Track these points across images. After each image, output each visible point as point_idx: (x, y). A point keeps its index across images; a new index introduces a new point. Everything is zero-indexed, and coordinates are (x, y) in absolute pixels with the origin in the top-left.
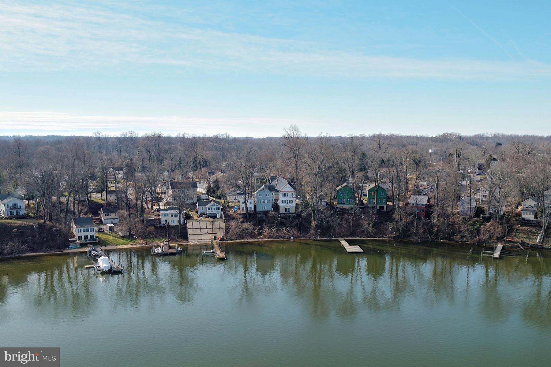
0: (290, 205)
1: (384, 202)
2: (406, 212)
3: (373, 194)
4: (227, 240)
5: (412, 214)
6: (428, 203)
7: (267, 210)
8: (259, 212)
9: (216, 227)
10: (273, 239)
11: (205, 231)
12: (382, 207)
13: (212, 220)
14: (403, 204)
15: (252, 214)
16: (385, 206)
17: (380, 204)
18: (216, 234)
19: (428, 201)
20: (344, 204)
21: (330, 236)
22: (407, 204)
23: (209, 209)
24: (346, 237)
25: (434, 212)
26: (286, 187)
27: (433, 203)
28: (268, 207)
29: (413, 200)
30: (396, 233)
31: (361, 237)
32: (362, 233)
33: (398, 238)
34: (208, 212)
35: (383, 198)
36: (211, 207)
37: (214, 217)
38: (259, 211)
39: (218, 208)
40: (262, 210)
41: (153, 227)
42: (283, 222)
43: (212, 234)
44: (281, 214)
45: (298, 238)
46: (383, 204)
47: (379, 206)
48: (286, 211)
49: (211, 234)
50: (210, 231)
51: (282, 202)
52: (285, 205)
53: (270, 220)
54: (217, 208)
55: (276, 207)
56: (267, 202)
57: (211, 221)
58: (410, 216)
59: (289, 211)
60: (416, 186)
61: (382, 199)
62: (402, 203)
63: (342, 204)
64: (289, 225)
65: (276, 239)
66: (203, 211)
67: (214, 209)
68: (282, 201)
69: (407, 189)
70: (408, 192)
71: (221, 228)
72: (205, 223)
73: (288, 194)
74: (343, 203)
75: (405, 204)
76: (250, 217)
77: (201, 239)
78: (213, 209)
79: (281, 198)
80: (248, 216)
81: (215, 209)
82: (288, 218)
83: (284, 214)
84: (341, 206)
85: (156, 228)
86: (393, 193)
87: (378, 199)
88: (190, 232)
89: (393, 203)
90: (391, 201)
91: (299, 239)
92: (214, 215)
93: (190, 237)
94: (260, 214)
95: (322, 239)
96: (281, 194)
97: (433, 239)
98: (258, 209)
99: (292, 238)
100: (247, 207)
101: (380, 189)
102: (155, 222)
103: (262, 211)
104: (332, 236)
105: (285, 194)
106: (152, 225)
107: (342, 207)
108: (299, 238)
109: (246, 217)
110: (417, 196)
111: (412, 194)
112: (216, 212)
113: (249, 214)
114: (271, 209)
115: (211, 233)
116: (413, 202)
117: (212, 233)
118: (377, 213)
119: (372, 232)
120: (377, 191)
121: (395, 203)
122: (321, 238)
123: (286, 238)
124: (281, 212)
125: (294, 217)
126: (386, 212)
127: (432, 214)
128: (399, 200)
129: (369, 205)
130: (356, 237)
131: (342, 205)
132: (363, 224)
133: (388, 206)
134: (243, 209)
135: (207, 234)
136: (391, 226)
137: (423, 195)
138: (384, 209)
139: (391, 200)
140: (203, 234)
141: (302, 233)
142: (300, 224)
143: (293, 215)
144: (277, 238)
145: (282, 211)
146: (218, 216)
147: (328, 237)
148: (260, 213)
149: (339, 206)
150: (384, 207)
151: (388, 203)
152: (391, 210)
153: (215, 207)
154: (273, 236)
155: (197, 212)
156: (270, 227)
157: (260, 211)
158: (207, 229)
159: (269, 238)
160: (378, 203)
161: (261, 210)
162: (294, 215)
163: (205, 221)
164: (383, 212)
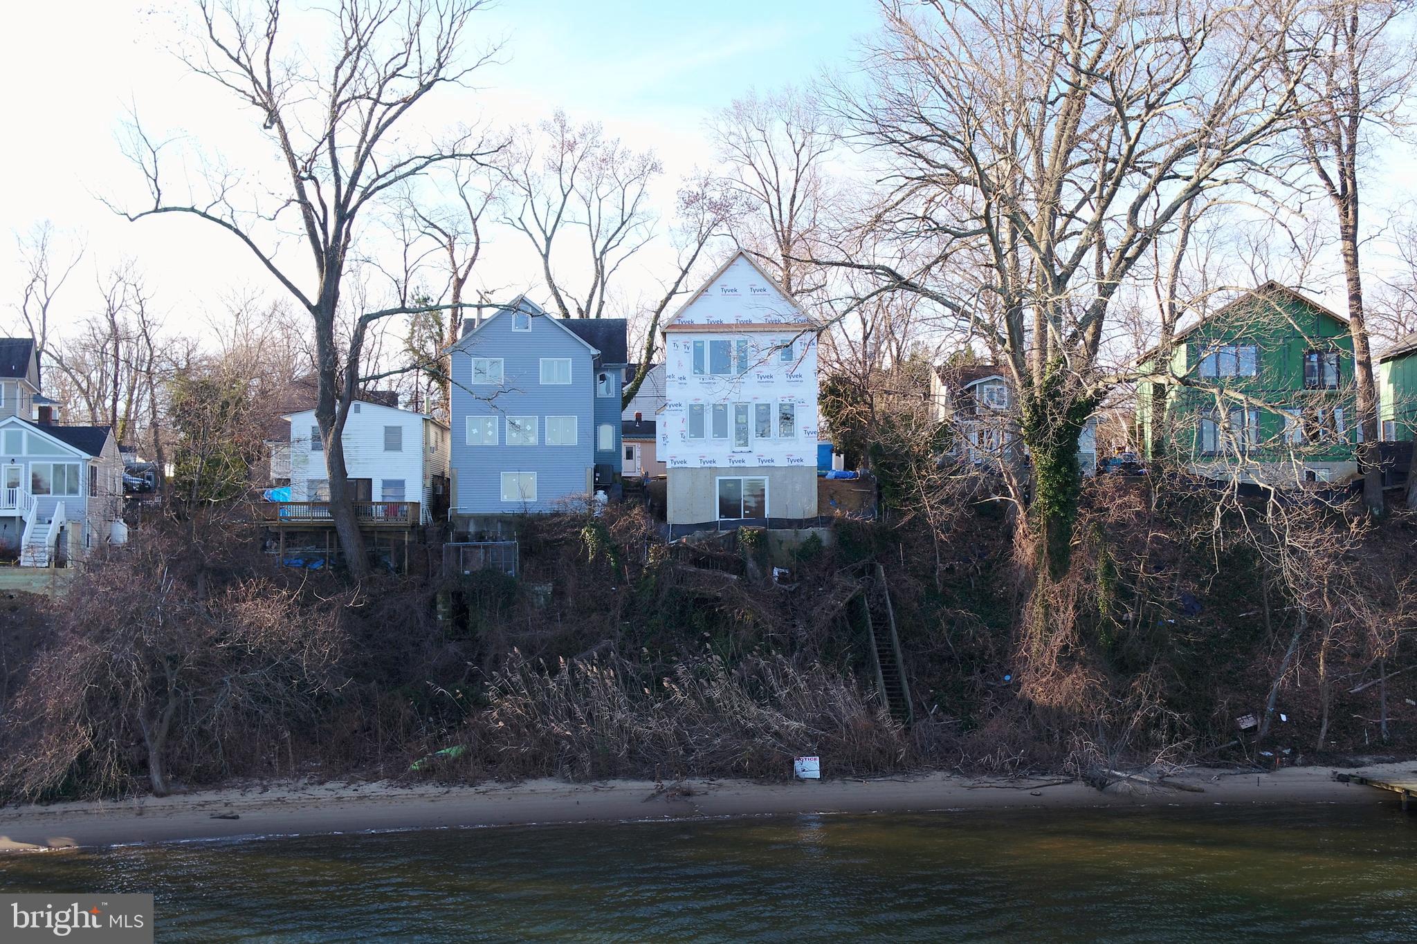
0: (769, 453)
7: (544, 508)
8: (472, 529)
28: (565, 484)
38: (471, 517)
40: (506, 503)
48: (729, 504)
51: (685, 427)
53: (571, 584)
67: (12, 472)
68: (685, 414)
73: (740, 349)
76: (374, 561)
79: (683, 385)
80: (352, 548)
82: (751, 565)
83: (706, 529)
98: (466, 502)
100: (353, 472)
103: (501, 518)
105: (721, 351)
113: (368, 535)
124: (677, 517)
125: (809, 552)
134: (315, 491)
141: (922, 711)
142: (881, 621)
143: (808, 532)
145: (691, 505)
153: (27, 460)
157: (486, 520)
161: (498, 511)
162: (814, 536)
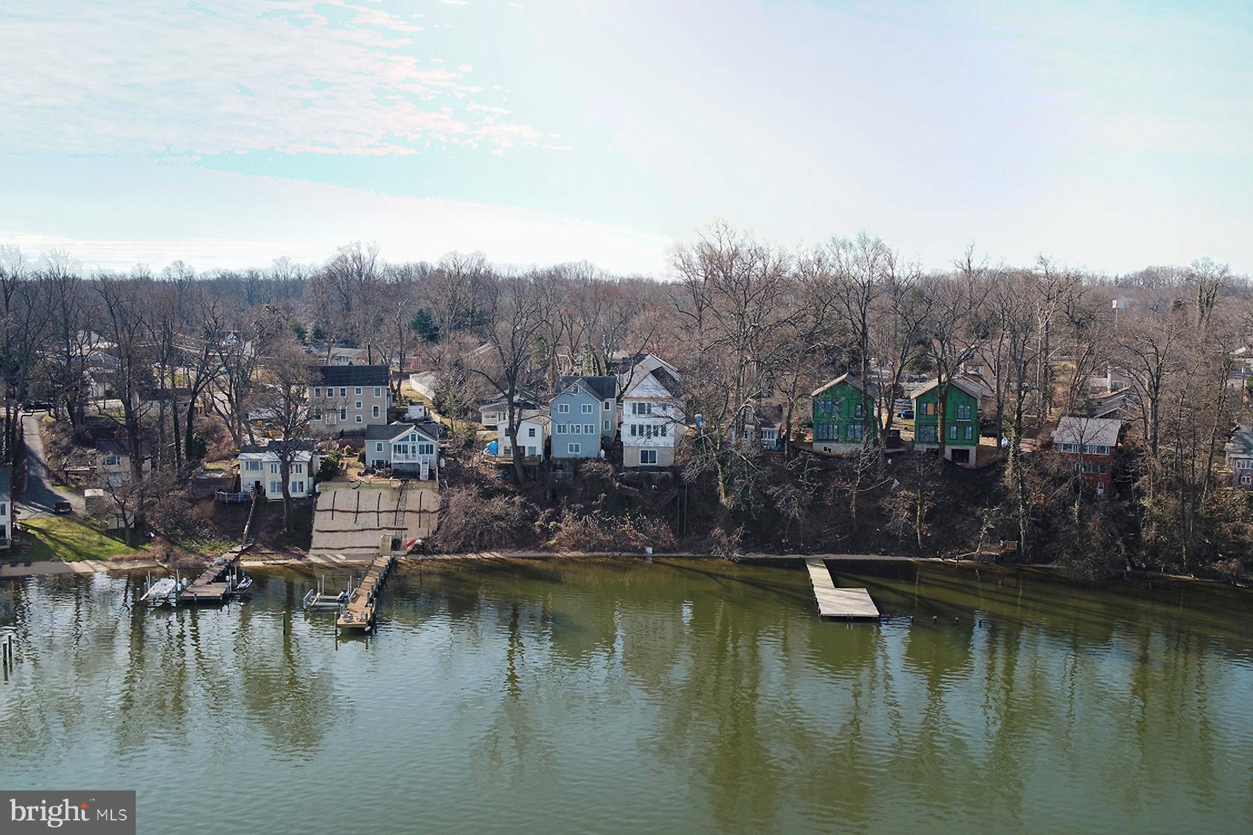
0: (658, 442)
1: (969, 436)
2: (1044, 474)
3: (930, 411)
4: (435, 554)
5: (1063, 479)
6: (1119, 444)
7: (583, 456)
8: (558, 463)
9: (407, 508)
10: (587, 552)
11: (371, 520)
12: (964, 454)
13: (397, 483)
14: (1035, 445)
15: (535, 466)
16: (973, 450)
17: (954, 444)
18: (406, 529)
19: (1121, 437)
20: (833, 440)
21: (781, 549)
22: (1048, 445)
23: (398, 448)
24: (834, 553)
25: (1142, 476)
26: (645, 382)
27: (1139, 444)
28: (590, 447)
29: (1066, 432)
30: (1004, 546)
31: (884, 554)
32: (890, 542)
33: (1015, 562)
34: (396, 459)
35: (965, 425)
36: (402, 443)
37: (408, 475)
38: (557, 459)
39: (427, 446)
40: (571, 454)
41: (212, 504)
42: (628, 498)
43: (393, 529)
44: (627, 469)
45: (668, 551)
46: (966, 444)
47: (953, 451)
48: (644, 459)
49: (389, 529)
50: (386, 520)
51: (630, 432)
52: (641, 442)
54: (421, 447)
55: (612, 446)
56: (586, 431)
57: (395, 489)
58: (1056, 486)
59: (655, 462)
60: (1079, 389)
61: (962, 426)
62: (1029, 440)
63: (828, 440)
64: (648, 508)
65: (596, 554)
66: (380, 456)
67: (414, 448)
68: (630, 428)
69: (1048, 396)
70: (1052, 409)
71: (425, 511)
72: (375, 493)
73: (649, 406)
74: (830, 438)
75: (1039, 443)
76: (526, 476)
77: (352, 548)
78: (410, 450)
79: (630, 418)
80: (520, 473)
81: (417, 449)
82: (645, 484)
83: (635, 469)
84: (825, 449)
85: (221, 505)
86: (1000, 408)
87: (947, 426)
88: (321, 521)
89: (999, 442)
90: (994, 436)
91: (674, 555)
92: (410, 469)
93: (318, 540)
94: (561, 467)
95: (752, 555)
96: (627, 407)
97: (1140, 568)
98: (556, 453)
99: (650, 550)
100: (519, 445)
101: (954, 394)
102: (222, 487)
103: (569, 460)
104: (787, 546)
105: (641, 406)
106: (212, 496)
107: (829, 450)
108: (675, 551)
109: (516, 478)
110: (1083, 420)
111: (1063, 415)
112: (419, 459)
113: (525, 467)
114: (599, 454)
115: (389, 526)
116: (1069, 440)
117: (393, 526)
118: (944, 473)
119: (924, 538)
120: (943, 399)
121: (1004, 442)
122: (747, 555)
123: (629, 551)
124: (626, 463)
125: (664, 481)
126: (977, 470)
127: (1135, 481)
128: (1019, 431)
129: (918, 447)
130: (868, 554)
131: (828, 445)
132: (891, 510)
133: (982, 450)
134: (507, 451)
135: (374, 529)
136: (989, 517)
137: (1101, 417)
138: (968, 461)
139: (995, 433)
140: (362, 530)
141: (688, 534)
142: (682, 505)
143: (665, 473)
144: (600, 551)
145: (631, 459)
146: (424, 472)
147: (772, 552)
148: (561, 465)
149: (819, 447)
150: (970, 452)
151: (985, 441)
152: (993, 464)
153: (417, 444)
154: (588, 542)
155: (363, 458)
156: (582, 513)
157: (563, 460)
158: (378, 512)
159: (573, 548)
160: (947, 440)
161: (564, 456)
162: (668, 476)
163: (379, 487)
164: (968, 470)
